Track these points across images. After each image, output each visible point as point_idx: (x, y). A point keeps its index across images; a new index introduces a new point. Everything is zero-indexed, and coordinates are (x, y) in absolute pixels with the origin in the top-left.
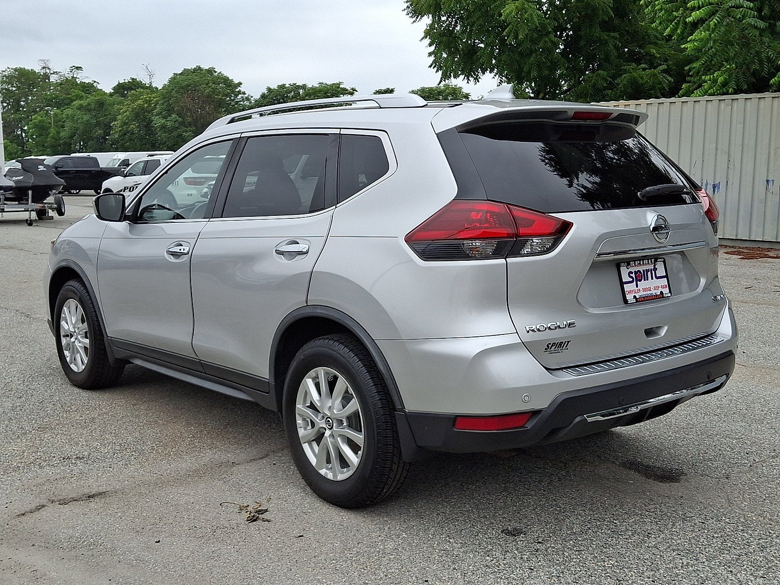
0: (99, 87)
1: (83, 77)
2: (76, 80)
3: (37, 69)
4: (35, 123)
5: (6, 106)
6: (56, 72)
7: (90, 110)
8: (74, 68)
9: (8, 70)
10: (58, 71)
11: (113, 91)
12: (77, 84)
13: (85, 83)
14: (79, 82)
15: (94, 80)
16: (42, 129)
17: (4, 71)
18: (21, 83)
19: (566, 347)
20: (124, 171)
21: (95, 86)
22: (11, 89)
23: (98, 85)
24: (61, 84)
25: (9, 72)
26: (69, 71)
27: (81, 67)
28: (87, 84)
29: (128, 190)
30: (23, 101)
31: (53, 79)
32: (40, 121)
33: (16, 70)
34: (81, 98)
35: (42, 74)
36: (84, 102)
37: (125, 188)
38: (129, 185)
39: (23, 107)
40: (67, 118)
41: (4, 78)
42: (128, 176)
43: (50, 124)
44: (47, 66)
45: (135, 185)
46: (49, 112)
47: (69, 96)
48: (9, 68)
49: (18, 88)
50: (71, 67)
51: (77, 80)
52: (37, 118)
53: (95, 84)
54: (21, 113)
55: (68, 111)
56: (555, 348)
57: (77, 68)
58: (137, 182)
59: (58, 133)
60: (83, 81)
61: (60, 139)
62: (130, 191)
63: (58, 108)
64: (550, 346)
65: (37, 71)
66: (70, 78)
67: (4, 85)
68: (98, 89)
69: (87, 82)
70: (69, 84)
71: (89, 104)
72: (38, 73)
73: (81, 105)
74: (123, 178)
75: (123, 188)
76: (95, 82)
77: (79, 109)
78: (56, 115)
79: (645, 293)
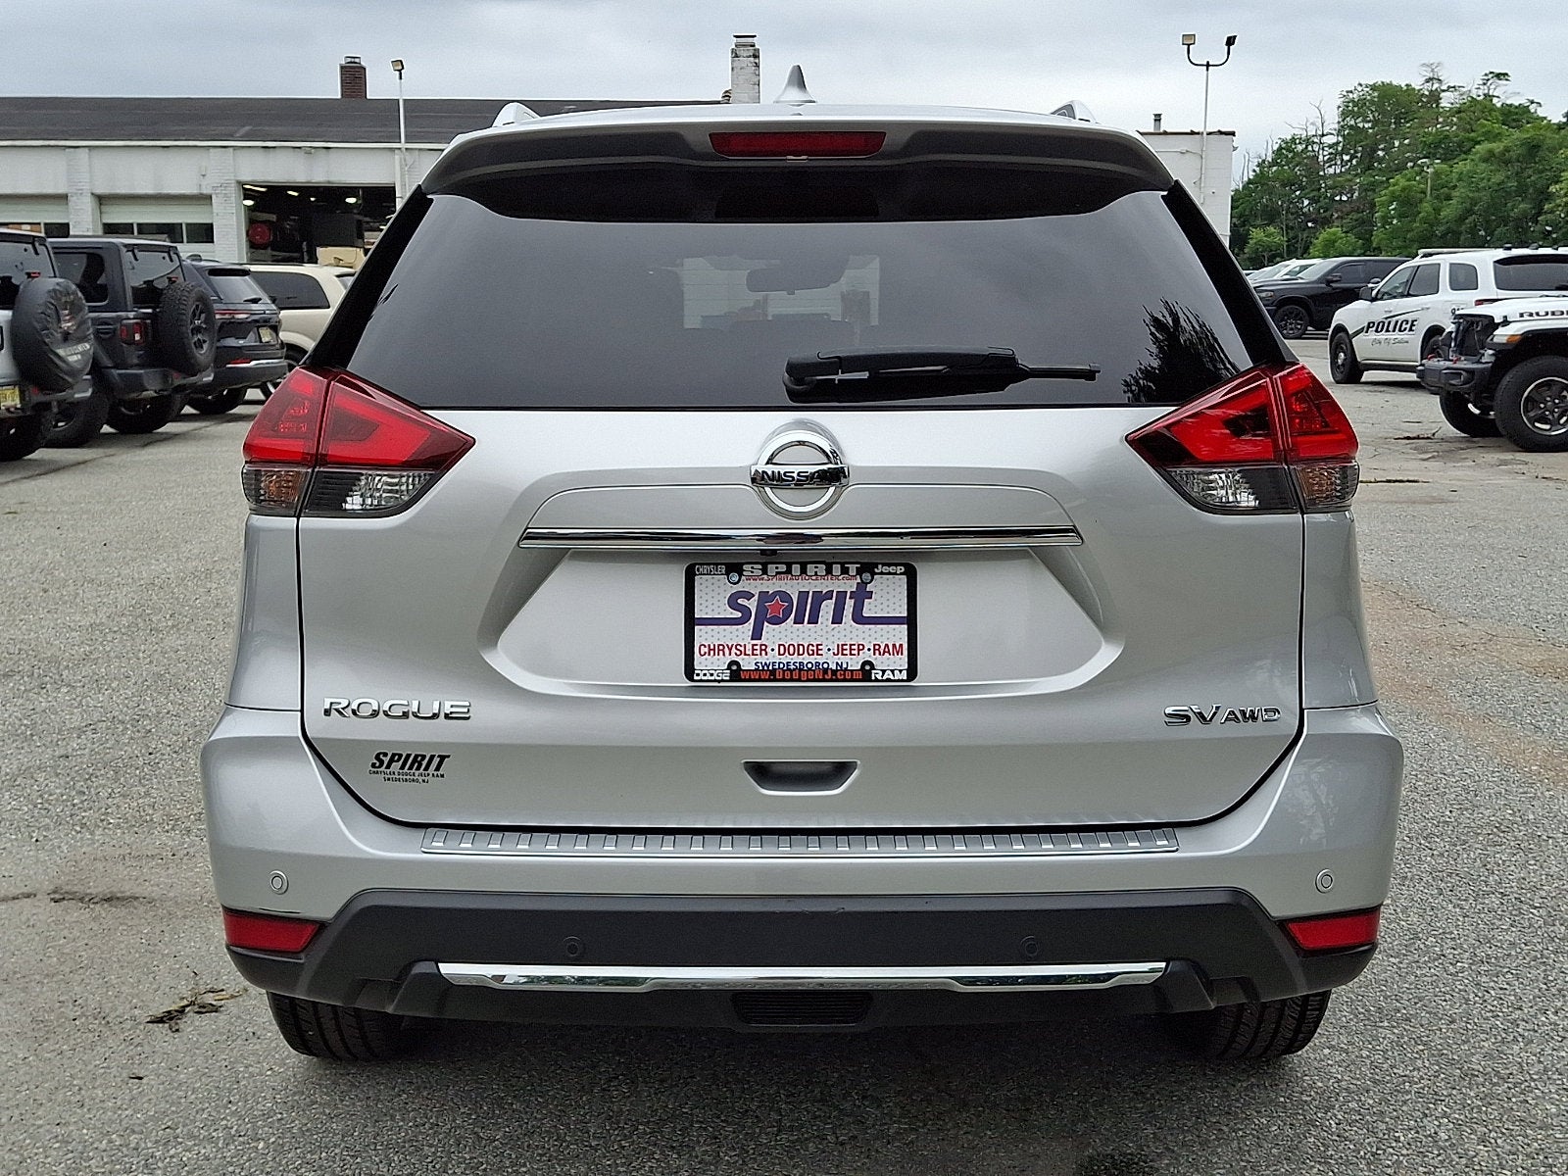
0: (1541, 113)
1: (1506, 95)
2: (1491, 100)
3: (1417, 83)
4: (1393, 192)
5: (1348, 161)
6: (1454, 87)
7: (1507, 162)
8: (1491, 76)
9: (1360, 89)
10: (1457, 84)
11: (1565, 120)
12: (1493, 108)
13: (1511, 105)
14: (1499, 105)
15: (1531, 98)
16: (1408, 203)
17: (1351, 92)
18: (1383, 113)
19: (437, 769)
20: (1372, 289)
21: (1532, 111)
22: (1361, 125)
23: (1539, 109)
24: (1459, 111)
25: (1361, 94)
26: (1481, 82)
27: (1507, 74)
28: (1516, 107)
29: (1374, 329)
30: (1382, 150)
31: (1447, 101)
32: (1403, 189)
33: (1374, 88)
34: (1497, 137)
35: (1427, 93)
36: (1497, 147)
37: (1369, 324)
38: (1377, 319)
39: (1380, 160)
40: (1459, 180)
41: (1351, 104)
42: (1381, 299)
43: (1425, 193)
44: (1436, 77)
45: (1386, 318)
46: (1425, 168)
47: (1472, 134)
48: (1361, 85)
49: (1375, 123)
50: (1486, 75)
51: (1495, 100)
52: (1400, 181)
53: (1532, 108)
54: (1374, 174)
55: (1462, 166)
56: (402, 768)
57: (1499, 76)
58: (1390, 312)
59: (1437, 210)
60: (1508, 102)
61: (1439, 223)
62: (1376, 331)
63: (1444, 160)
64: (386, 760)
65: (1417, 88)
66: (1482, 97)
67: (1348, 119)
68: (1538, 118)
69: (1517, 104)
70: (1477, 111)
71: (1507, 150)
72: (1419, 90)
73: (1491, 152)
74: (1369, 303)
75: (1366, 324)
76: (1532, 102)
77: (1485, 160)
78: (1437, 174)
79: (785, 659)
